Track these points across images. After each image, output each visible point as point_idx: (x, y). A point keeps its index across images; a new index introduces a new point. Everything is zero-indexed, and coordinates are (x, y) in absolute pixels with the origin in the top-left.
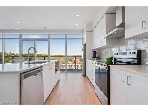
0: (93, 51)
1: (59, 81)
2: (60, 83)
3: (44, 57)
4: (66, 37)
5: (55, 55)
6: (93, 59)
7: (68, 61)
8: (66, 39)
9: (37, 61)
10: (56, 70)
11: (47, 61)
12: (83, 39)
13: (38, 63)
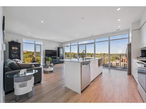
0: (141, 50)
1: (101, 73)
2: (103, 75)
3: (91, 55)
4: (109, 39)
5: (101, 54)
6: (141, 58)
7: (115, 59)
8: (109, 41)
9: (87, 58)
10: (99, 65)
11: (94, 58)
12: (129, 38)
13: (87, 59)
